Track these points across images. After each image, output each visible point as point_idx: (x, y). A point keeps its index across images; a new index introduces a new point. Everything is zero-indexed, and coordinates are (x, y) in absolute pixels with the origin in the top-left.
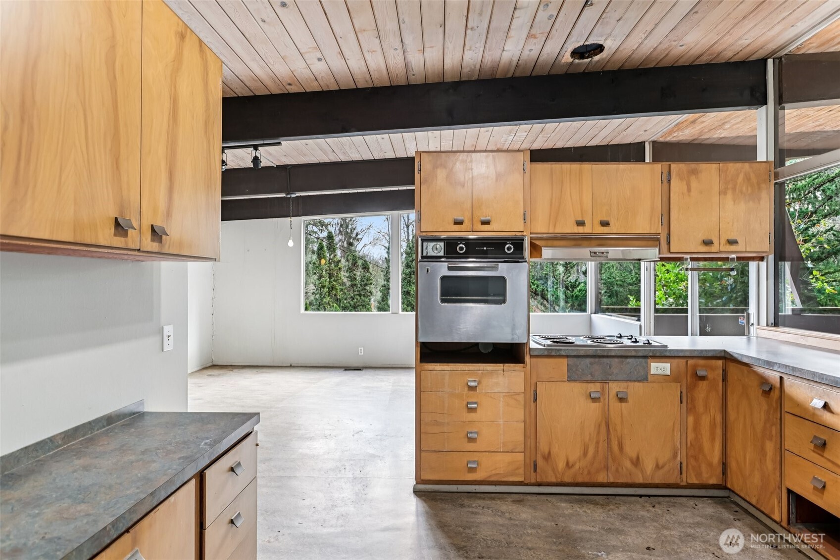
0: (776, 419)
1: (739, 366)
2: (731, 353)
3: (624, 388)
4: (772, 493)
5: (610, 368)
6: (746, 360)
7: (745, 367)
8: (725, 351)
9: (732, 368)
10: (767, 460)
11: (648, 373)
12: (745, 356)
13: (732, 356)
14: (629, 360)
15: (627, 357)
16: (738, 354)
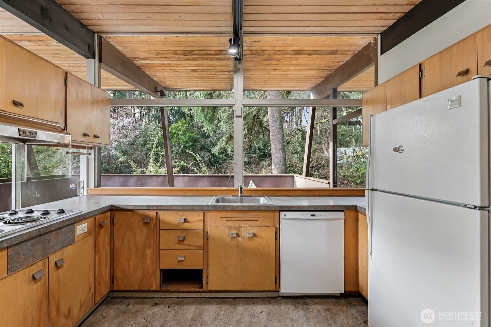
0: (154, 235)
1: (124, 212)
2: (118, 206)
3: (60, 256)
4: (151, 277)
5: (49, 243)
6: (129, 208)
7: (130, 212)
8: (112, 205)
9: (117, 215)
10: (147, 259)
11: (75, 235)
12: (129, 205)
13: (119, 207)
14: (63, 230)
15: (61, 228)
16: (124, 205)
